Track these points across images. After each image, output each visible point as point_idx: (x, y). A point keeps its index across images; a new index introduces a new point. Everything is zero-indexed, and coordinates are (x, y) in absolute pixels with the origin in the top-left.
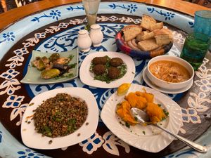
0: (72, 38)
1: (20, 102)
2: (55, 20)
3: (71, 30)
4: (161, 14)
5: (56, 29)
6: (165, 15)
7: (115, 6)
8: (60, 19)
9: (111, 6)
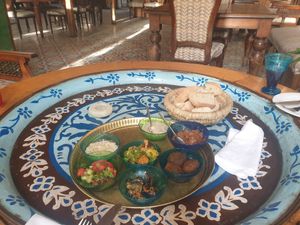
0: (121, 105)
1: (51, 184)
2: (112, 84)
3: (124, 97)
4: (235, 93)
5: (108, 93)
6: (239, 95)
7: (183, 78)
8: (117, 83)
9: (179, 77)
